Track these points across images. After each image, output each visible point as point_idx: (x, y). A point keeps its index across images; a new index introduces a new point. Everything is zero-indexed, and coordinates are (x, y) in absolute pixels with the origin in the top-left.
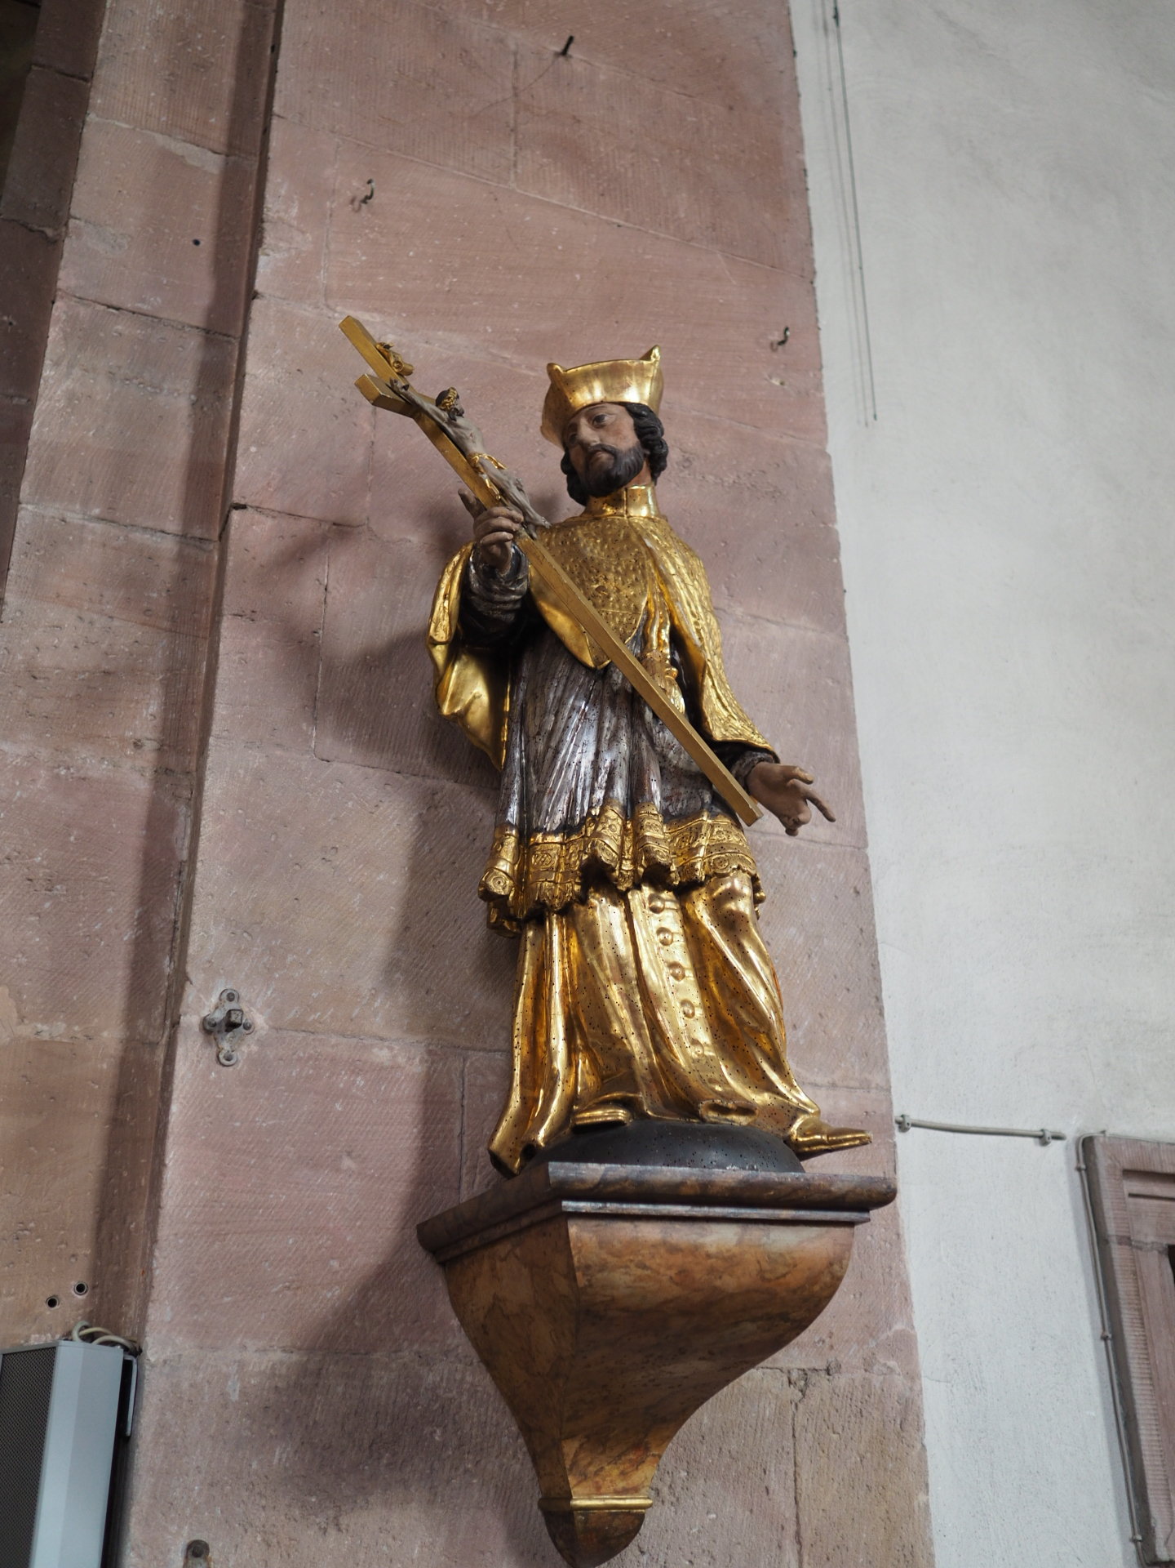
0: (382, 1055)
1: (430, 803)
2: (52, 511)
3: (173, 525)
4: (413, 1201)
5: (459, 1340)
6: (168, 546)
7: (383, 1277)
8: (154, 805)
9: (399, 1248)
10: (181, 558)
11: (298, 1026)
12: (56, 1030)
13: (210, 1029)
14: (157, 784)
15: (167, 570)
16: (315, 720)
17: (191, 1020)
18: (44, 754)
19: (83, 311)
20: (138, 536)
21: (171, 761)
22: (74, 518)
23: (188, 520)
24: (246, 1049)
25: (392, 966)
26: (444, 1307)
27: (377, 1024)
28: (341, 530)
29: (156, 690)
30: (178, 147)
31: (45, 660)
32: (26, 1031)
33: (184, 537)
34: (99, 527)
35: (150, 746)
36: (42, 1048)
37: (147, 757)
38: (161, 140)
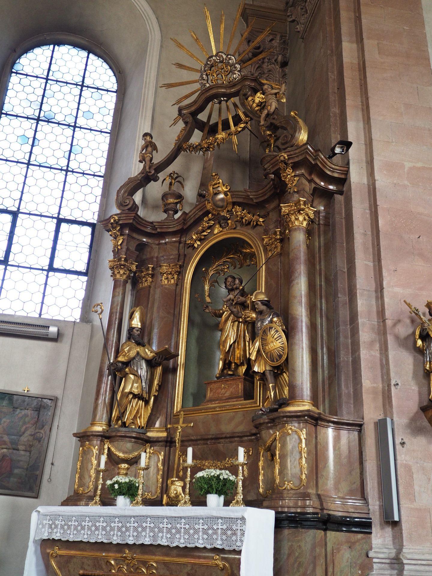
0: (413, 388)
1: (415, 357)
2: (362, 320)
3: (376, 320)
4: (419, 405)
5: (426, 420)
6: (376, 323)
7: (417, 413)
8: (380, 358)
9: (418, 410)
10: (378, 325)
11: (404, 385)
12: (375, 385)
13: (395, 385)
14: (380, 355)
15: (376, 327)
16: (400, 347)
17: (392, 384)
18: (367, 352)
19: (361, 291)
20: (372, 322)
21: (381, 352)
22: (365, 321)
23: (378, 320)
24: (398, 387)
25: (413, 377)
26: (424, 416)
27: (412, 384)
28: (399, 321)
29: (378, 343)
30: (367, 263)
31: (365, 340)
32: (372, 385)
33: (378, 322)
34: (368, 322)
35: (379, 350)
36: (374, 387)
37: (379, 352)
38: (365, 262)
